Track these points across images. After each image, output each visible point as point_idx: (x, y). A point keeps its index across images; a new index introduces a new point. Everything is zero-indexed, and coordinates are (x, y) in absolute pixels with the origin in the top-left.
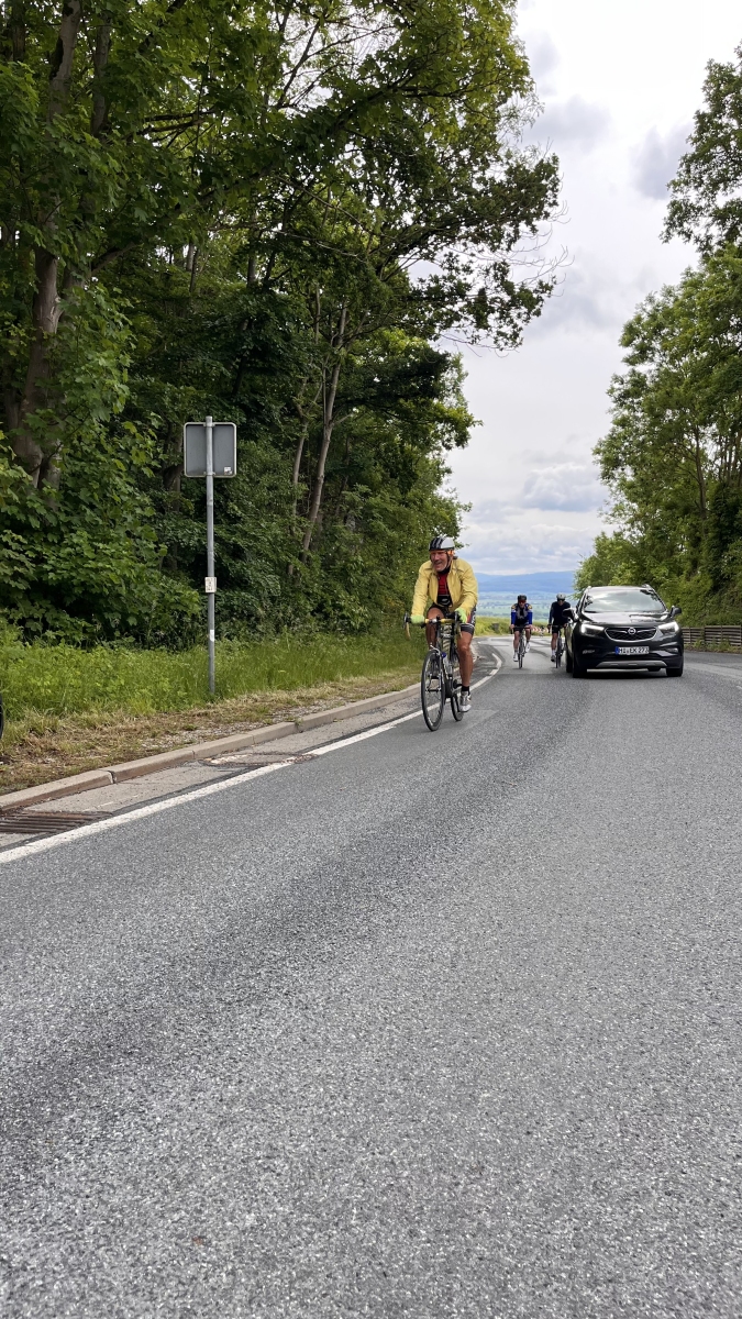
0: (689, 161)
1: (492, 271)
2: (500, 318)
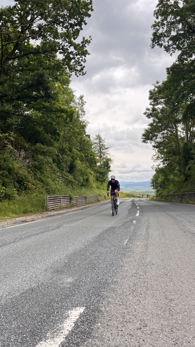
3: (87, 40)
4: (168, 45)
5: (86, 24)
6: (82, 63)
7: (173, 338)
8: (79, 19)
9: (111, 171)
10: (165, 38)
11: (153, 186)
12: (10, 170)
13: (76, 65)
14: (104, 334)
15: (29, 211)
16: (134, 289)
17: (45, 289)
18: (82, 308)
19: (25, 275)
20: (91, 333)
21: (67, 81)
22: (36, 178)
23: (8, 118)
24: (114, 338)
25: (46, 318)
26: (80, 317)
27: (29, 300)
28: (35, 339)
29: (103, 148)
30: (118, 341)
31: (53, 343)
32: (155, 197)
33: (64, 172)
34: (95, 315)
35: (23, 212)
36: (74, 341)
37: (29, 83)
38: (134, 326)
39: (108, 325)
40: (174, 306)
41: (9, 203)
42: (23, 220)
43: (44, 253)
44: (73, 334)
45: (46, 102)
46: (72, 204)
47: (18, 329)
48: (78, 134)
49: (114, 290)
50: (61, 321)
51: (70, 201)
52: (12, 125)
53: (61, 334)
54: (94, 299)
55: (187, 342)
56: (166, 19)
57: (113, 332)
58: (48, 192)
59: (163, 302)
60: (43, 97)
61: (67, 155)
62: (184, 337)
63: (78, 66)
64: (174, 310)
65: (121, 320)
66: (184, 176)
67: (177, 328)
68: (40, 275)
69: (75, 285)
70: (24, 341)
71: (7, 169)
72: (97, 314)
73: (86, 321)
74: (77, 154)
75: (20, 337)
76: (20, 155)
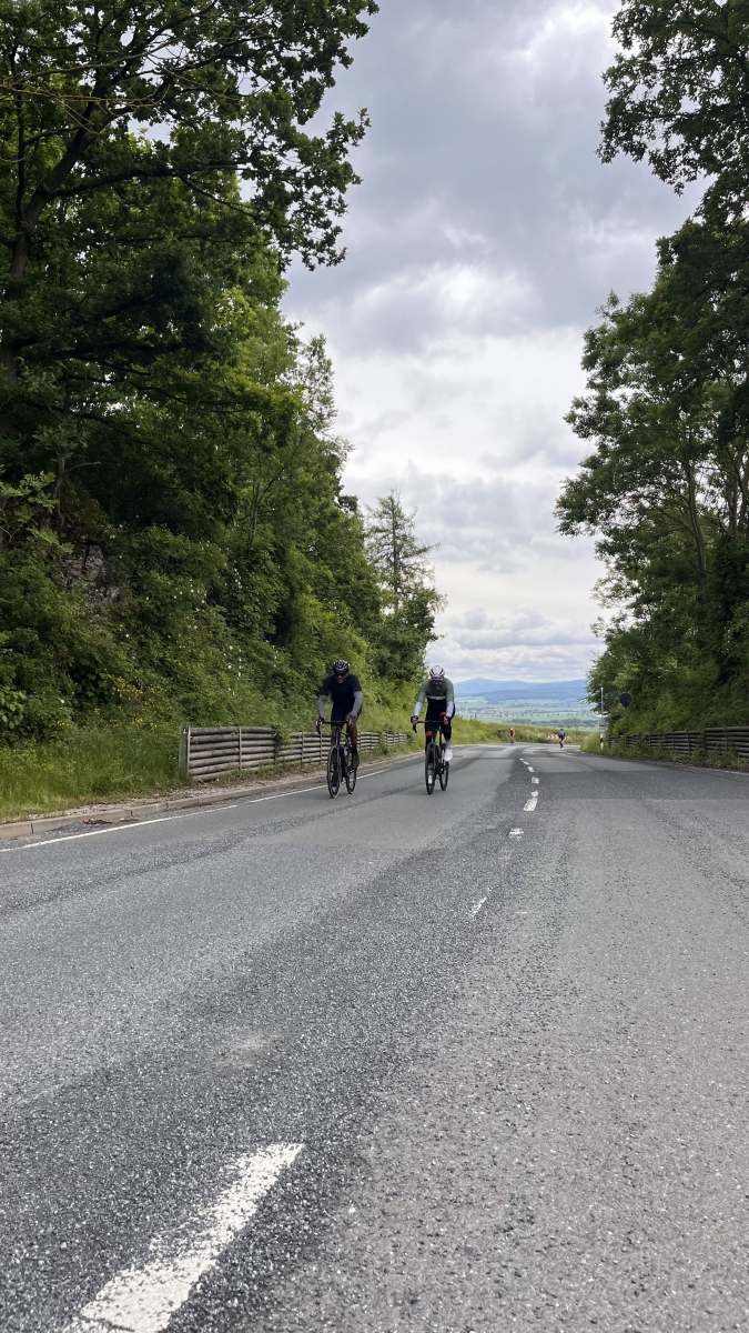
3: (351, 124)
4: (667, 152)
5: (346, 61)
6: (330, 215)
7: (631, 1268)
8: (323, 41)
9: (434, 638)
10: (654, 122)
11: (597, 699)
12: (45, 627)
13: (308, 223)
14: (369, 1247)
15: (115, 784)
16: (495, 1082)
17: (154, 1075)
18: (292, 1149)
19: (83, 1021)
20: (317, 1241)
21: (272, 288)
22: (144, 659)
23: (40, 427)
24: (404, 1264)
25: (150, 1183)
26: (281, 1181)
27: (92, 1112)
28: (103, 1259)
29: (406, 547)
30: (418, 1272)
31: (172, 1274)
32: (601, 740)
33: (256, 639)
34: (339, 1176)
35: (94, 789)
36: (250, 1269)
37: (123, 291)
38: (483, 1219)
39: (384, 1213)
40: (643, 1149)
41: (40, 754)
42: (93, 817)
43: (162, 942)
44: (250, 1244)
45: (186, 366)
46: (282, 762)
47: (40, 1222)
48: (312, 492)
49: (418, 1086)
50: (206, 1192)
51: (274, 751)
52: (55, 456)
53: (205, 1242)
54: (340, 1117)
55: (685, 1286)
56: (660, 48)
57: (405, 1240)
58: (192, 713)
59: (603, 1134)
60: (175, 347)
61: (266, 573)
62: (672, 1265)
63: (314, 229)
64: (642, 1161)
65: (438, 1194)
66: (718, 662)
67: (650, 1230)
68: (140, 1023)
69: (270, 1063)
70: (59, 1266)
71: (36, 624)
72: (346, 1169)
73: (304, 1195)
74: (305, 572)
75: (48, 1252)
76: (84, 568)
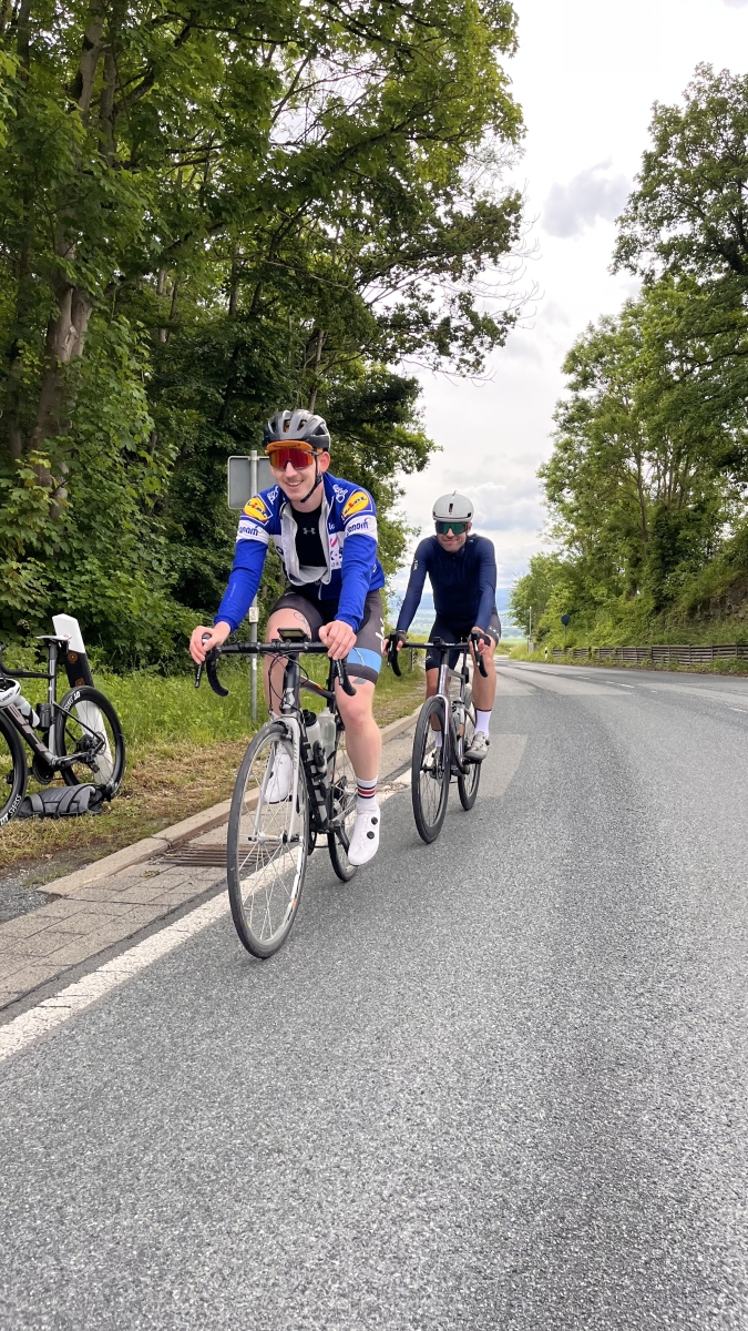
0: (636, 198)
1: (457, 300)
2: (463, 346)
